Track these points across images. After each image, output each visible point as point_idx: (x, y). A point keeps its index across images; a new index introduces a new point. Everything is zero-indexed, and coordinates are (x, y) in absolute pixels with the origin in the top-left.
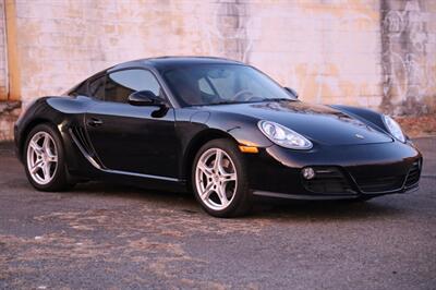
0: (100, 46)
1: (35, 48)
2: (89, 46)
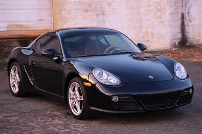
0: (101, 8)
1: (65, 10)
2: (96, 8)
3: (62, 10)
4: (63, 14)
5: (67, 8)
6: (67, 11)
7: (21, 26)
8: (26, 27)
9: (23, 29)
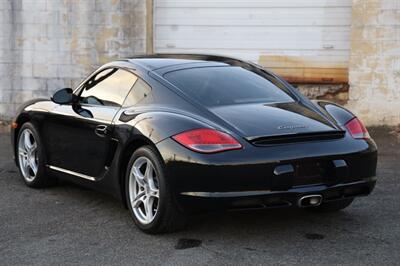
3: (362, 27)
4: (365, 36)
5: (375, 23)
6: (374, 30)
7: (286, 59)
8: (296, 62)
9: (289, 65)
